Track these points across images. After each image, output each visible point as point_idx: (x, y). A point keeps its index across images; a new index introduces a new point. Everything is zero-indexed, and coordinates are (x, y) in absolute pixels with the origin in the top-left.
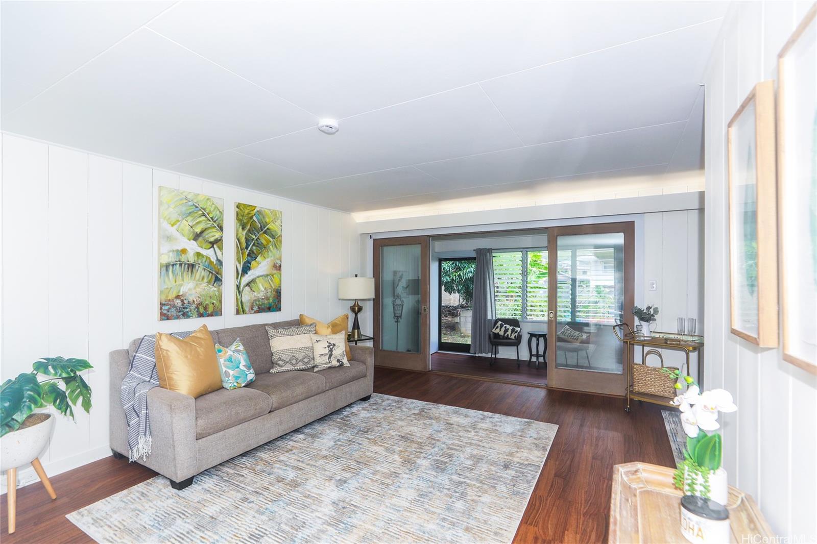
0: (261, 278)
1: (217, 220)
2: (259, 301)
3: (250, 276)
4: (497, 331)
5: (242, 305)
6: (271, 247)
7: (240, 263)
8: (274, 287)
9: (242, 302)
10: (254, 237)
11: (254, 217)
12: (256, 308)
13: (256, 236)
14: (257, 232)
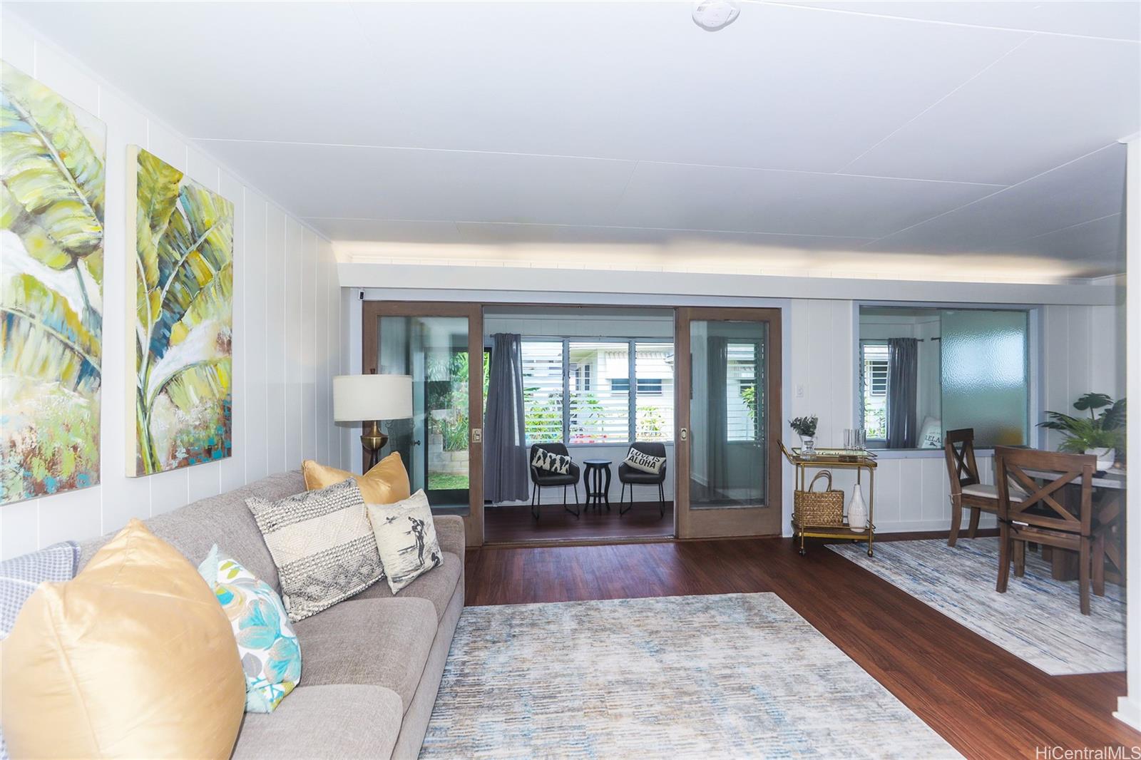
0: (192, 370)
1: (87, 181)
2: (188, 433)
3: (169, 363)
4: (540, 463)
5: (151, 448)
6: (212, 289)
7: (145, 325)
8: (218, 396)
9: (150, 440)
10: (177, 255)
11: (178, 199)
12: (181, 454)
13: (182, 255)
14: (185, 243)
